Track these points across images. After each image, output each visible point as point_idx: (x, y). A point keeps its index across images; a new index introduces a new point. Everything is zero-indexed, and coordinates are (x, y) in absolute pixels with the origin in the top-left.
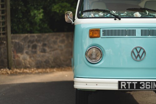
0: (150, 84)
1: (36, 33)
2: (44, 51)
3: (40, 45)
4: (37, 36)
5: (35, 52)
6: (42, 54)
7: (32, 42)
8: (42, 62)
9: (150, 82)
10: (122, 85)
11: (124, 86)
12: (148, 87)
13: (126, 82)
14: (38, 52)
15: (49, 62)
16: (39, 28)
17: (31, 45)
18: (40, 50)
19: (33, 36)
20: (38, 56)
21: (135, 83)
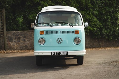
0: (64, 53)
1: (20, 31)
2: (24, 41)
3: (22, 37)
4: (20, 32)
5: (20, 41)
6: (23, 42)
7: (18, 36)
8: (23, 47)
9: (64, 52)
10: (53, 53)
11: (54, 53)
12: (63, 54)
13: (54, 52)
14: (21, 41)
15: (27, 46)
16: (21, 28)
17: (17, 37)
18: (22, 40)
19: (18, 32)
20: (21, 43)
21: (58, 52)
